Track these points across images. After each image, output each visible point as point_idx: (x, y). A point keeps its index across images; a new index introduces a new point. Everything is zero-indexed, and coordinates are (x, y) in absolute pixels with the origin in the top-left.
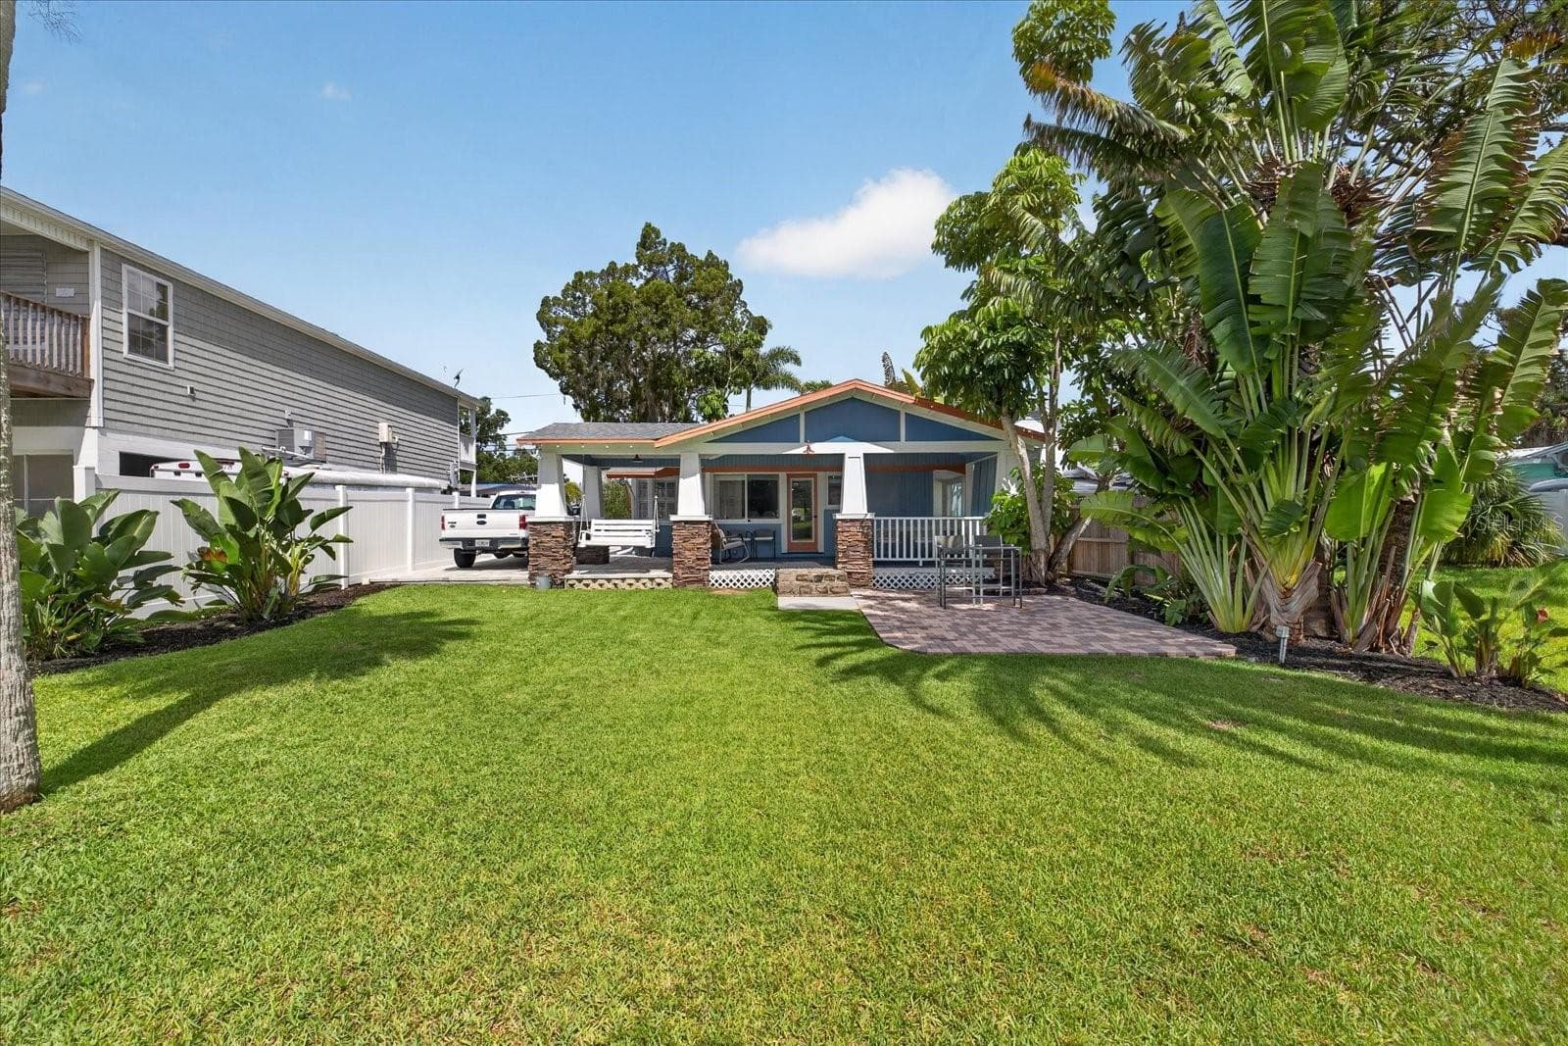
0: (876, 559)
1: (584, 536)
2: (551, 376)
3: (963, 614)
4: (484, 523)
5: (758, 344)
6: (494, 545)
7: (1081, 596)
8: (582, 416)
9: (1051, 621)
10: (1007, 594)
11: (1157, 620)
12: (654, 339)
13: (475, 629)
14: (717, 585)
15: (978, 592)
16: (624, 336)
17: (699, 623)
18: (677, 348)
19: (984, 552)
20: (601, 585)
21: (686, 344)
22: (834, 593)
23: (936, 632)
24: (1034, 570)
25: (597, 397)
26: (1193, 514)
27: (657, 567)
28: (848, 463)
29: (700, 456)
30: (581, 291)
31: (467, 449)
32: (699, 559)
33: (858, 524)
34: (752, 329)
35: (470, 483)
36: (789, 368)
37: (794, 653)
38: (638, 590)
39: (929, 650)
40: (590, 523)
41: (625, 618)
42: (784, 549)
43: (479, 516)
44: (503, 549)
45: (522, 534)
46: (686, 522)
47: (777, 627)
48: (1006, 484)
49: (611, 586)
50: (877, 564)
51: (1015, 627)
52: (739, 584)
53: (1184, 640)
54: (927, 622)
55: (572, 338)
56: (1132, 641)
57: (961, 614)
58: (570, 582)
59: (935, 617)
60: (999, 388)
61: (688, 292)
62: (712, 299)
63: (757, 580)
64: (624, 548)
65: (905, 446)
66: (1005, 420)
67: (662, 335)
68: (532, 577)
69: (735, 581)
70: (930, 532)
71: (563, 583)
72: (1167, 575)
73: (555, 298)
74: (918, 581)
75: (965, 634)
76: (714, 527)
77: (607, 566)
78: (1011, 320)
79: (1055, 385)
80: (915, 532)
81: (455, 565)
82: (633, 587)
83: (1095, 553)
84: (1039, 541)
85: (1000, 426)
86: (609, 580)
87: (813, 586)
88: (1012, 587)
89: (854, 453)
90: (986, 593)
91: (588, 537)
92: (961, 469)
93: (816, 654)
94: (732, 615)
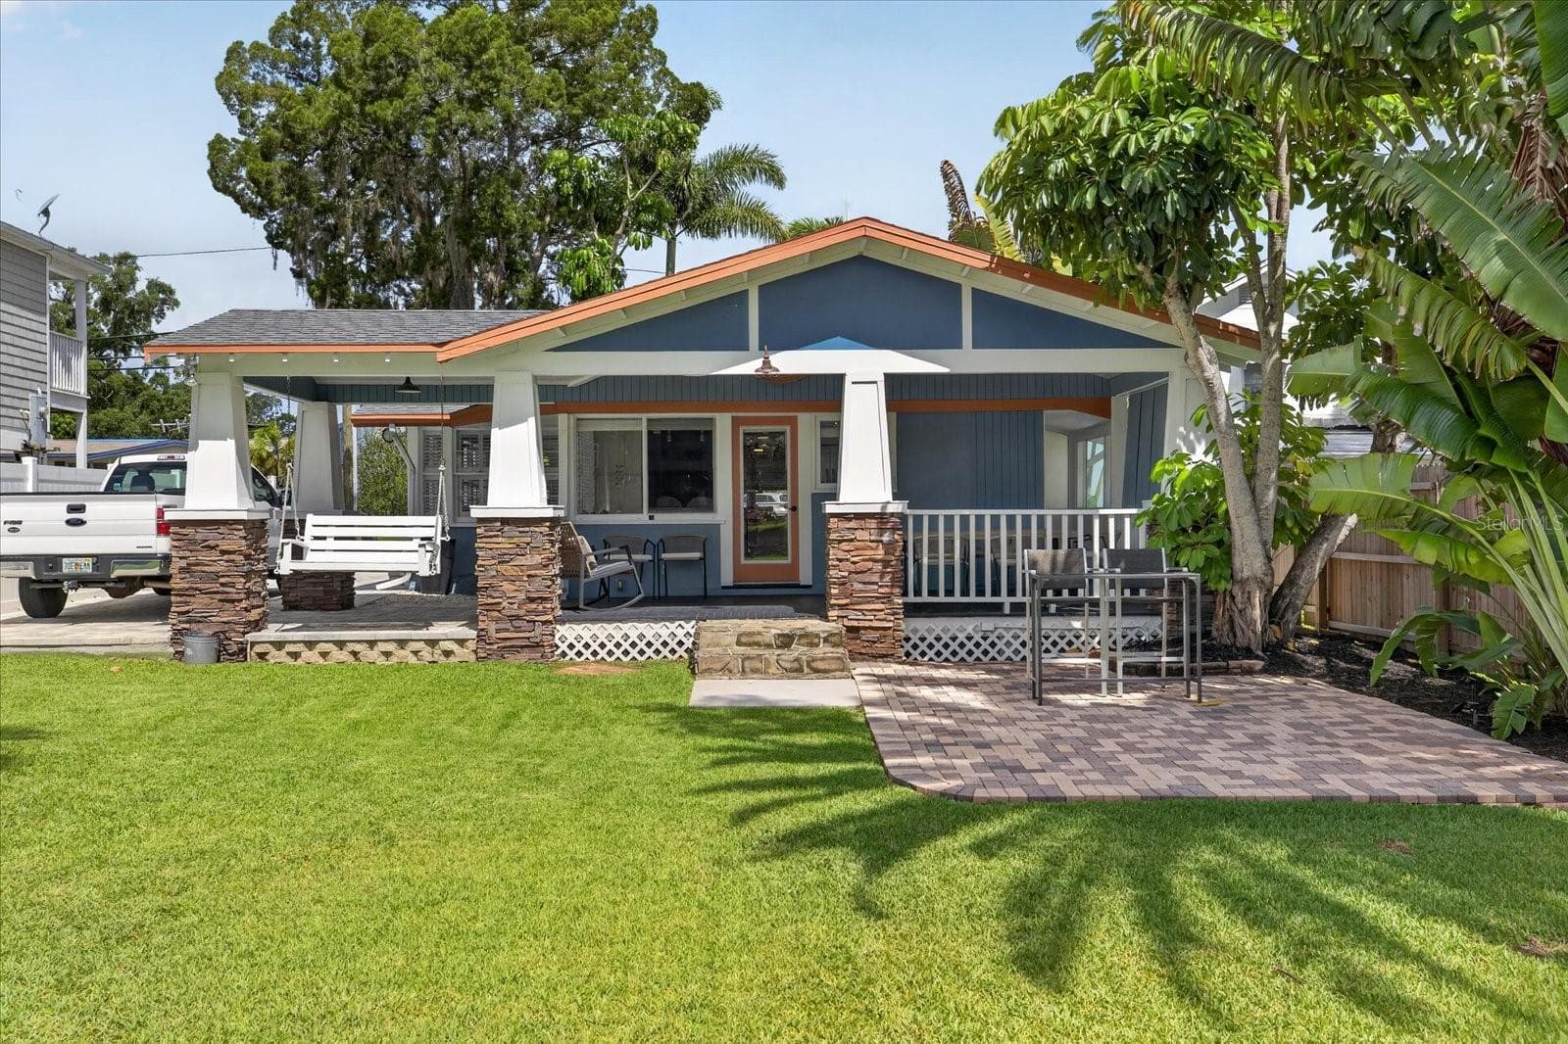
0: (912, 598)
1: (288, 550)
2: (244, 210)
3: (1075, 715)
4: (82, 522)
5: (687, 142)
6: (101, 571)
7: (1334, 677)
8: (311, 293)
9: (1256, 729)
10: (1175, 672)
11: (1477, 728)
12: (463, 132)
13: (27, 747)
14: (571, 654)
15: (1112, 666)
16: (398, 125)
17: (516, 736)
18: (515, 151)
19: (1126, 584)
20: (324, 655)
21: (535, 140)
22: (816, 671)
23: (1003, 754)
24: (1238, 620)
25: (343, 256)
26: (1539, 506)
27: (447, 615)
28: (851, 395)
29: (535, 378)
30: (312, 32)
31: (67, 366)
32: (532, 600)
33: (873, 524)
34: (676, 111)
35: (73, 436)
36: (756, 190)
37: (692, 800)
38: (402, 665)
39: (980, 793)
40: (303, 522)
41: (355, 726)
42: (727, 577)
43: (71, 509)
44: (120, 579)
45: (162, 545)
46: (505, 521)
47: (675, 745)
48: (1185, 439)
49: (343, 655)
50: (913, 610)
51: (1174, 743)
52: (618, 653)
53: (1519, 768)
54: (990, 733)
55: (286, 127)
56: (1410, 771)
57: (1070, 715)
58: (258, 649)
59: (1014, 721)
60: (1156, 237)
61: (538, 31)
62: (593, 46)
63: (657, 645)
64: (394, 575)
65: (971, 359)
66: (1174, 306)
67: (479, 125)
68: (178, 637)
69: (610, 646)
70: (1011, 542)
71: (243, 650)
72: (1503, 633)
73: (256, 46)
74: (1000, 645)
75: (1066, 759)
76: (567, 531)
77: (347, 613)
78: (1177, 95)
79: (1278, 233)
80: (996, 543)
81: (23, 613)
82: (394, 660)
83: (1375, 589)
84: (1248, 560)
85: (1165, 317)
86: (341, 644)
87: (771, 655)
88: (1183, 659)
89: (865, 372)
90: (1128, 669)
91: (298, 553)
92: (1103, 409)
93: (737, 800)
94: (585, 718)
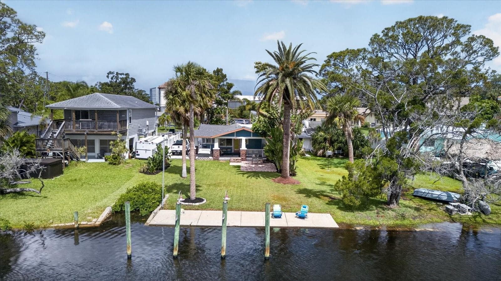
0: (247, 156)
4: (179, 148)
14: (221, 160)
22: (239, 162)
27: (211, 157)
29: (218, 139)
32: (218, 155)
33: (244, 150)
38: (208, 160)
42: (233, 153)
46: (216, 150)
52: (224, 160)
58: (196, 159)
63: (227, 159)
65: (252, 138)
76: (220, 150)
81: (173, 155)
86: (203, 159)
87: (236, 161)
89: (244, 139)
94: (223, 166)
